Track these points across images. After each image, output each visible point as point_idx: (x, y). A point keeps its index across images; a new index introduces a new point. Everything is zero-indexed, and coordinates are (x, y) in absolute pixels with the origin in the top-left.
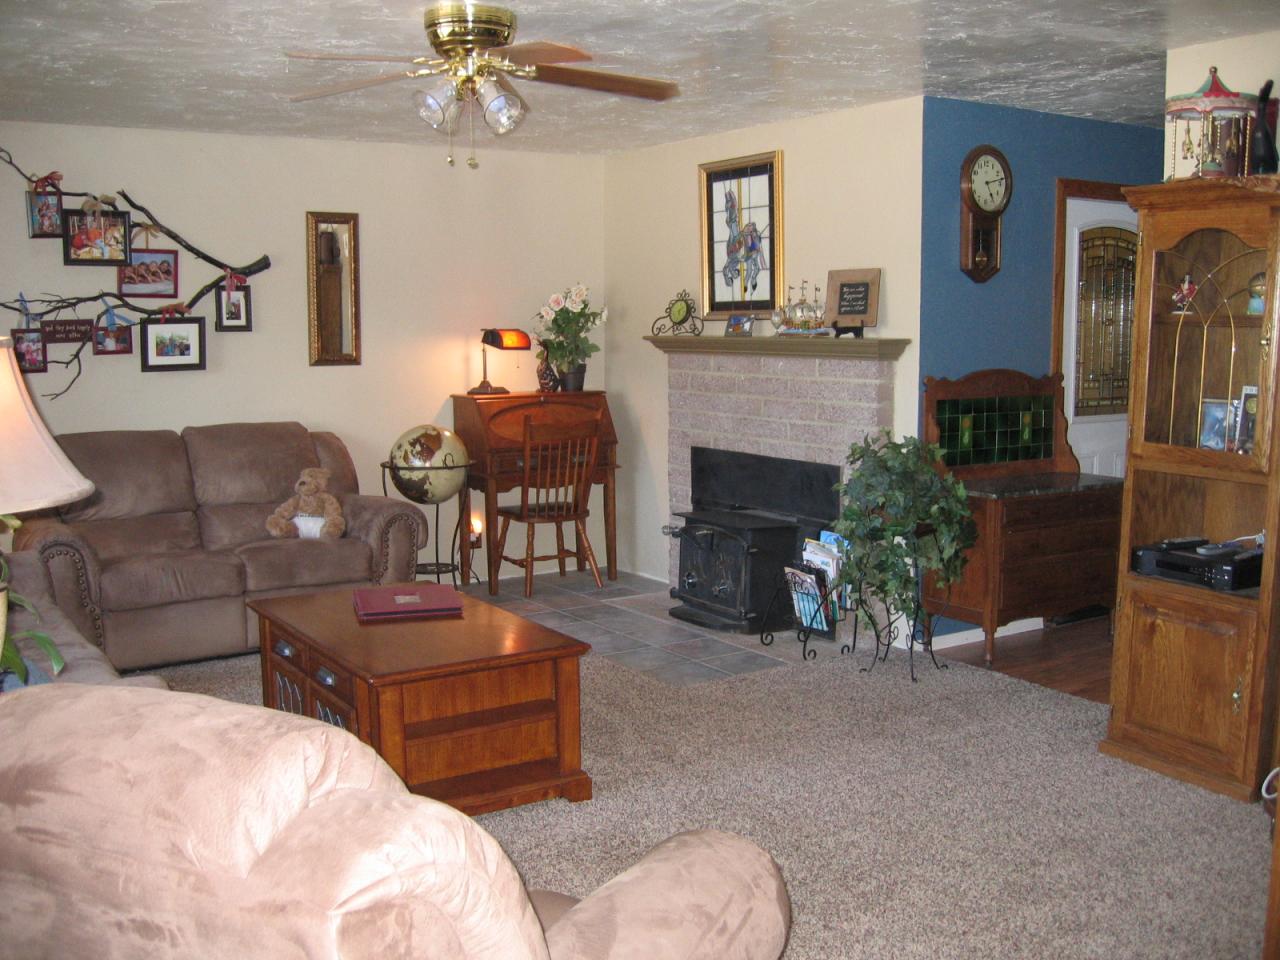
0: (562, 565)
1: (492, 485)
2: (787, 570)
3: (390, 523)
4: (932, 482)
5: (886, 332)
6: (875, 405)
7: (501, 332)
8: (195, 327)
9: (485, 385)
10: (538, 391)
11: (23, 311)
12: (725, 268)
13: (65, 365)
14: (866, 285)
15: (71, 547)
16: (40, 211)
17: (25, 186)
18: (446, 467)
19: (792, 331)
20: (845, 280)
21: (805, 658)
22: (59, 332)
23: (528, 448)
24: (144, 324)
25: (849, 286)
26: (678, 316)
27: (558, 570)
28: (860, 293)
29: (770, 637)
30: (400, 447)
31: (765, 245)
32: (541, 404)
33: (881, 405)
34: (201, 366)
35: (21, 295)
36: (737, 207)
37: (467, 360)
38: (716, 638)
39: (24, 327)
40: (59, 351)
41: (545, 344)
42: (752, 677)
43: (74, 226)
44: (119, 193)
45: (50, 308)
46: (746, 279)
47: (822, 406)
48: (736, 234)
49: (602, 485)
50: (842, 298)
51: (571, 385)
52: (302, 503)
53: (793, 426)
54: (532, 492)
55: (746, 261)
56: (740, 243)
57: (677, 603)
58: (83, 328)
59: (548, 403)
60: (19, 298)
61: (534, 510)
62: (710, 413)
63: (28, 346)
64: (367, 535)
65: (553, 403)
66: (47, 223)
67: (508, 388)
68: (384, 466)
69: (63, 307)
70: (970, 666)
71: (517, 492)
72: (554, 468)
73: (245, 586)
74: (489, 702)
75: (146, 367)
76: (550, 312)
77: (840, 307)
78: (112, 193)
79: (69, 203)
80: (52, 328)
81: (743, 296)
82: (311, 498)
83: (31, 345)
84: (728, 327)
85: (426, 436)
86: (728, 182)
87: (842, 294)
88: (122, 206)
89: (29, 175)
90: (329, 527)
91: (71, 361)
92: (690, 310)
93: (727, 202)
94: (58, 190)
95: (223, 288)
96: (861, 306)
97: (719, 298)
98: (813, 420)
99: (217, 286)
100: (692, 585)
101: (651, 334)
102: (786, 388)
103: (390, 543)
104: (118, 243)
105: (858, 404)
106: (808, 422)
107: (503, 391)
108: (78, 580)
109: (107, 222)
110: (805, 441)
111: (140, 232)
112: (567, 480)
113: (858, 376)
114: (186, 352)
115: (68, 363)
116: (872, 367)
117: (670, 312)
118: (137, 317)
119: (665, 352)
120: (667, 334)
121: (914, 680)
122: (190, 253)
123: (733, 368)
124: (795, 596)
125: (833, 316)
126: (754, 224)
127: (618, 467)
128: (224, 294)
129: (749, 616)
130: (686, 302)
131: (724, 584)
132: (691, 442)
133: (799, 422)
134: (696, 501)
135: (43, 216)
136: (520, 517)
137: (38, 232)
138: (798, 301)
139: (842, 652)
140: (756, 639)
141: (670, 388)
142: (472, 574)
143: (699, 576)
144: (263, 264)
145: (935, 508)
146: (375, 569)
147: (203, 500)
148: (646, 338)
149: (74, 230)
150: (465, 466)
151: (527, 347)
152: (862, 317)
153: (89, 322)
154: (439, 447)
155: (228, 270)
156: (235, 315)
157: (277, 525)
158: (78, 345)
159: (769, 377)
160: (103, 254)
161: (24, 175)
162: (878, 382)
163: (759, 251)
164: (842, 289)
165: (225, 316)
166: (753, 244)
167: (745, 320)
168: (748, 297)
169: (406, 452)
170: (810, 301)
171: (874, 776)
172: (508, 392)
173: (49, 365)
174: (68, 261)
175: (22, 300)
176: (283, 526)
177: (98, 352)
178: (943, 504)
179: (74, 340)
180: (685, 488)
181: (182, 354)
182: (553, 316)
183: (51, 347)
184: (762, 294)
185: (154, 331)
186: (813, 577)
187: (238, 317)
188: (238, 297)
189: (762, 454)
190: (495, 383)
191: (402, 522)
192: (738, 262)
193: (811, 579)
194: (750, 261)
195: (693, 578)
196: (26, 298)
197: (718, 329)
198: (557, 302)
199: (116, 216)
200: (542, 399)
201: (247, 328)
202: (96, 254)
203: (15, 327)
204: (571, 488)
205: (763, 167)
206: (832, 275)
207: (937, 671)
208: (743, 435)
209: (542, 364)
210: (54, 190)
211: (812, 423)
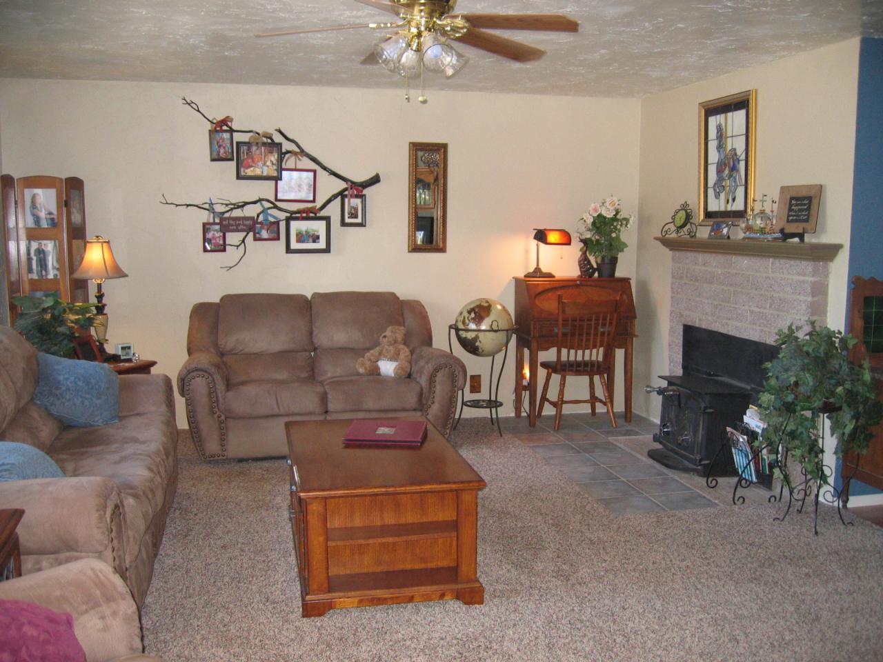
0: (593, 408)
1: (534, 345)
2: (729, 429)
3: (437, 370)
4: (841, 367)
5: (826, 239)
6: (810, 299)
7: (546, 232)
8: (324, 223)
9: (538, 270)
10: (578, 277)
11: (211, 209)
12: (715, 184)
13: (236, 248)
14: (810, 199)
15: (206, 372)
16: (218, 143)
17: (209, 126)
18: (492, 330)
19: (753, 235)
20: (794, 195)
21: (735, 503)
22: (232, 225)
23: (560, 320)
24: (288, 220)
25: (797, 199)
26: (679, 223)
27: (590, 411)
28: (805, 205)
29: (714, 482)
30: (461, 313)
31: (742, 165)
32: (577, 286)
33: (816, 299)
34: (327, 250)
35: (210, 200)
36: (724, 136)
37: (527, 251)
38: (676, 478)
39: (211, 221)
40: (233, 238)
41: (585, 242)
42: (681, 514)
43: (243, 153)
44: (276, 130)
45: (227, 209)
46: (727, 194)
47: (772, 297)
48: (723, 157)
49: (623, 350)
50: (790, 210)
51: (606, 271)
52: (384, 351)
53: (752, 312)
54: (564, 351)
55: (729, 179)
56: (725, 165)
57: (658, 446)
58: (247, 223)
59: (582, 285)
60: (209, 202)
61: (565, 365)
62: (698, 299)
63: (213, 234)
64: (420, 376)
65: (587, 285)
66: (222, 151)
67: (554, 274)
68: (450, 327)
69: (235, 208)
70: (874, 526)
71: (554, 350)
72: (581, 335)
73: (327, 408)
74: (410, 518)
75: (289, 250)
76: (590, 217)
77: (789, 216)
78: (271, 130)
79: (238, 137)
80: (227, 222)
81: (726, 207)
82: (391, 348)
83: (215, 233)
84: (711, 231)
85: (480, 306)
86: (718, 116)
87: (791, 205)
88: (278, 138)
89: (211, 119)
90: (398, 369)
91: (240, 245)
92: (688, 217)
93: (718, 133)
94: (231, 128)
95: (346, 196)
96: (805, 215)
97: (710, 209)
98: (765, 308)
99: (341, 194)
100: (667, 433)
101: (660, 236)
102: (748, 281)
103: (437, 384)
104: (273, 164)
105: (798, 297)
106: (762, 310)
107: (550, 275)
108: (210, 396)
109: (266, 151)
110: (760, 326)
111: (291, 156)
112: (598, 344)
113: (799, 274)
114: (317, 241)
115: (238, 246)
116: (807, 266)
117: (674, 219)
118: (283, 215)
119: (671, 250)
120: (672, 236)
121: (816, 533)
122: (325, 172)
123: (713, 263)
124: (733, 450)
125: (782, 224)
126: (735, 149)
127: (637, 336)
128: (346, 200)
129: (703, 462)
130: (686, 212)
131: (686, 435)
132: (684, 321)
133: (756, 309)
134: (685, 367)
135: (220, 146)
136: (555, 371)
137: (216, 157)
138: (758, 211)
139: (769, 501)
140: (703, 481)
141: (673, 277)
142: (523, 410)
143: (673, 426)
144: (375, 180)
145: (840, 389)
146: (424, 402)
147: (319, 344)
148: (656, 239)
149: (244, 156)
150: (507, 330)
151: (568, 243)
152: (804, 225)
153: (252, 218)
154: (488, 315)
155: (349, 183)
156: (354, 216)
157: (363, 364)
158: (245, 234)
159: (738, 272)
160: (262, 172)
161: (208, 119)
162: (812, 279)
163: (738, 171)
164: (791, 202)
165: (346, 215)
166: (734, 165)
167: (725, 225)
168: (729, 209)
169: (464, 318)
170: (768, 211)
171: (725, 617)
172: (554, 277)
173: (227, 247)
174: (239, 177)
175: (211, 204)
176: (367, 366)
177: (256, 239)
178: (848, 386)
179: (242, 231)
180: (678, 356)
181: (314, 242)
182: (592, 220)
183: (228, 235)
184: (738, 206)
185: (295, 225)
186: (745, 437)
187: (356, 217)
188: (356, 202)
189: (730, 333)
190: (545, 269)
191: (447, 369)
192: (724, 179)
193: (744, 439)
194: (731, 179)
195: (668, 427)
196: (213, 202)
197: (704, 233)
198: (596, 210)
199: (274, 146)
200: (578, 282)
201: (362, 225)
202: (258, 172)
203: (205, 221)
204: (601, 350)
205: (741, 103)
206: (784, 189)
207: (842, 527)
208: (718, 318)
209: (581, 256)
210: (228, 129)
211: (765, 311)
